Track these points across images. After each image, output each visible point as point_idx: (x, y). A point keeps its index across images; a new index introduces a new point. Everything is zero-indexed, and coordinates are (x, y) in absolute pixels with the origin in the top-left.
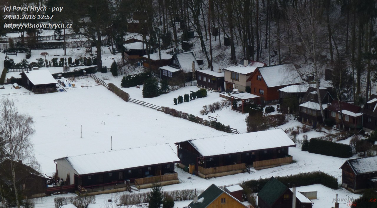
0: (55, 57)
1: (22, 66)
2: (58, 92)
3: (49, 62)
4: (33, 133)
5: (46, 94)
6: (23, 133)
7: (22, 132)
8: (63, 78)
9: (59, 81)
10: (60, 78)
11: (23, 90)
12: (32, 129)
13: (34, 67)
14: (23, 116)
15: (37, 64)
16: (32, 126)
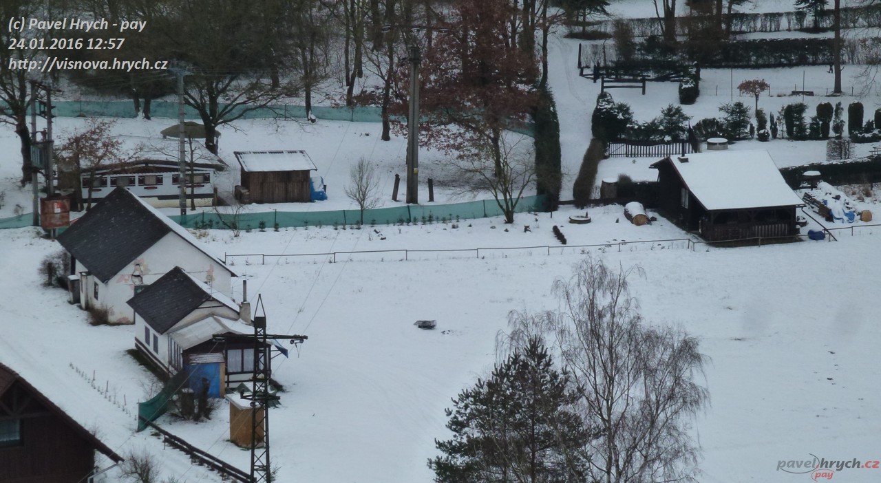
0: (797, 100)
1: (663, 133)
2: (801, 240)
3: (772, 118)
4: (697, 402)
5: (755, 248)
6: (658, 402)
7: (653, 397)
8: (823, 185)
9: (807, 197)
10: (813, 186)
11: (664, 229)
12: (693, 387)
13: (711, 140)
14: (659, 332)
15: (722, 125)
16: (693, 375)
